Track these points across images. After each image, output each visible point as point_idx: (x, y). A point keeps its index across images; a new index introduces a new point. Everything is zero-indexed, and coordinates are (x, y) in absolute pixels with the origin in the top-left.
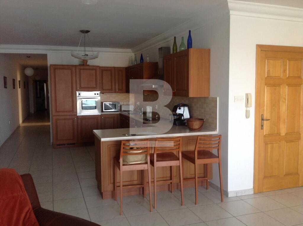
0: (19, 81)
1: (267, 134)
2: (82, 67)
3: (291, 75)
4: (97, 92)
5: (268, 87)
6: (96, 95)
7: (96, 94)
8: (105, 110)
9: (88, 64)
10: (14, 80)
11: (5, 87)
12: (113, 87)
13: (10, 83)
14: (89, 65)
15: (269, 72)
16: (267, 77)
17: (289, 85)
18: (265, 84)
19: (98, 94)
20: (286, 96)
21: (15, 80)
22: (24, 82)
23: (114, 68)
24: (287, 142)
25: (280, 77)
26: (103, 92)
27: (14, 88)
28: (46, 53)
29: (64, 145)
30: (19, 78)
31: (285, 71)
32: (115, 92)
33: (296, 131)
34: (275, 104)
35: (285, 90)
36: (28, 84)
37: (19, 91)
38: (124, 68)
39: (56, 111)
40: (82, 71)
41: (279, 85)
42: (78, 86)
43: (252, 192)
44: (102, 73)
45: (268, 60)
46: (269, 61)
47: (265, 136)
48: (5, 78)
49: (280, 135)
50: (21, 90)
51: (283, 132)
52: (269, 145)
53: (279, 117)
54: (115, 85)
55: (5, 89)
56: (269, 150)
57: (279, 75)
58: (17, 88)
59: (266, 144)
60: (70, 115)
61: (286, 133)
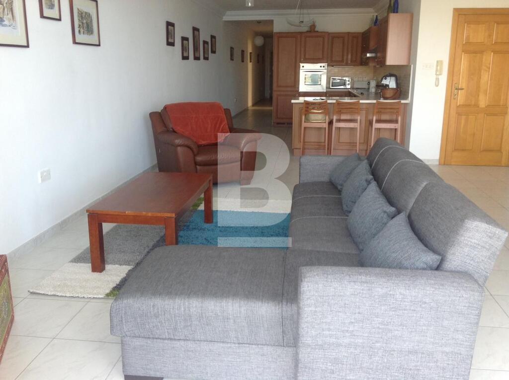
0: (250, 53)
1: (461, 104)
2: (309, 34)
3: (499, 41)
4: (322, 65)
5: (466, 54)
6: (322, 68)
7: (322, 66)
8: (332, 86)
9: (316, 29)
10: (243, 51)
11: (232, 59)
12: (345, 57)
13: (238, 54)
14: (317, 31)
15: (468, 37)
16: (465, 43)
17: (495, 52)
18: (463, 51)
19: (324, 67)
20: (490, 64)
21: (245, 52)
22: (258, 55)
23: (349, 33)
24: (487, 115)
25: (483, 43)
26: (331, 64)
27: (243, 61)
28: (272, 19)
29: (284, 124)
30: (250, 49)
31: (490, 36)
32: (347, 64)
33: (501, 104)
34: (474, 73)
35: (489, 58)
36: (263, 57)
37: (250, 66)
38: (360, 33)
39: (278, 86)
40: (307, 39)
41: (482, 52)
42: (303, 56)
43: (438, 163)
44: (333, 40)
45: (467, 24)
46: (469, 25)
47: (458, 107)
48: (232, 49)
49: (478, 107)
50: (253, 65)
51: (483, 103)
52: (463, 116)
53: (478, 87)
54: (347, 56)
55: (231, 61)
56: (463, 122)
57: (483, 41)
58: (247, 62)
59: (459, 114)
60: (291, 91)
61: (487, 105)
